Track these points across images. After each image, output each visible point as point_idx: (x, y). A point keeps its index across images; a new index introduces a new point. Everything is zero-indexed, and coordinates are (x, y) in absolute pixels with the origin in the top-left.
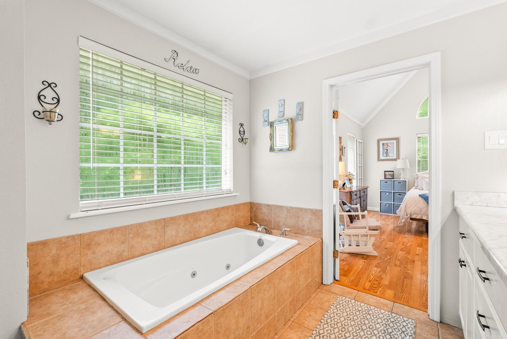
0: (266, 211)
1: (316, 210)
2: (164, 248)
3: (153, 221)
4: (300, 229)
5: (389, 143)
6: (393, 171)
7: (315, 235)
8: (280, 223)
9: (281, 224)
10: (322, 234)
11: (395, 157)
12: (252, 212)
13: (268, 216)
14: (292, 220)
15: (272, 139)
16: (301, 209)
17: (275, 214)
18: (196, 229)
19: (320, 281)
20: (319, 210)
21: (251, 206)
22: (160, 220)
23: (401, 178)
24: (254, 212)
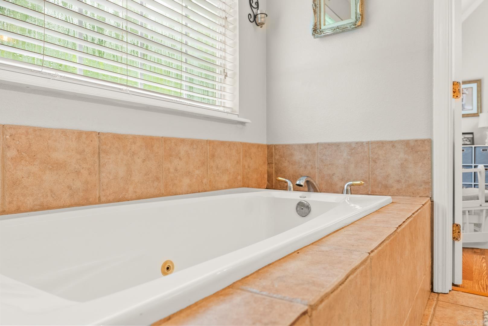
0: (301, 158)
1: (416, 141)
2: (99, 202)
3: (73, 132)
4: (380, 185)
5: (465, 88)
6: (472, 133)
7: (413, 193)
8: (334, 177)
9: (335, 179)
10: (431, 189)
11: (475, 111)
12: (272, 163)
13: (305, 167)
14: (361, 167)
15: (318, 10)
16: (381, 144)
17: (322, 161)
18: (169, 173)
19: (428, 287)
20: (423, 141)
21: (268, 152)
22: (89, 134)
23: (486, 143)
24: (276, 164)
